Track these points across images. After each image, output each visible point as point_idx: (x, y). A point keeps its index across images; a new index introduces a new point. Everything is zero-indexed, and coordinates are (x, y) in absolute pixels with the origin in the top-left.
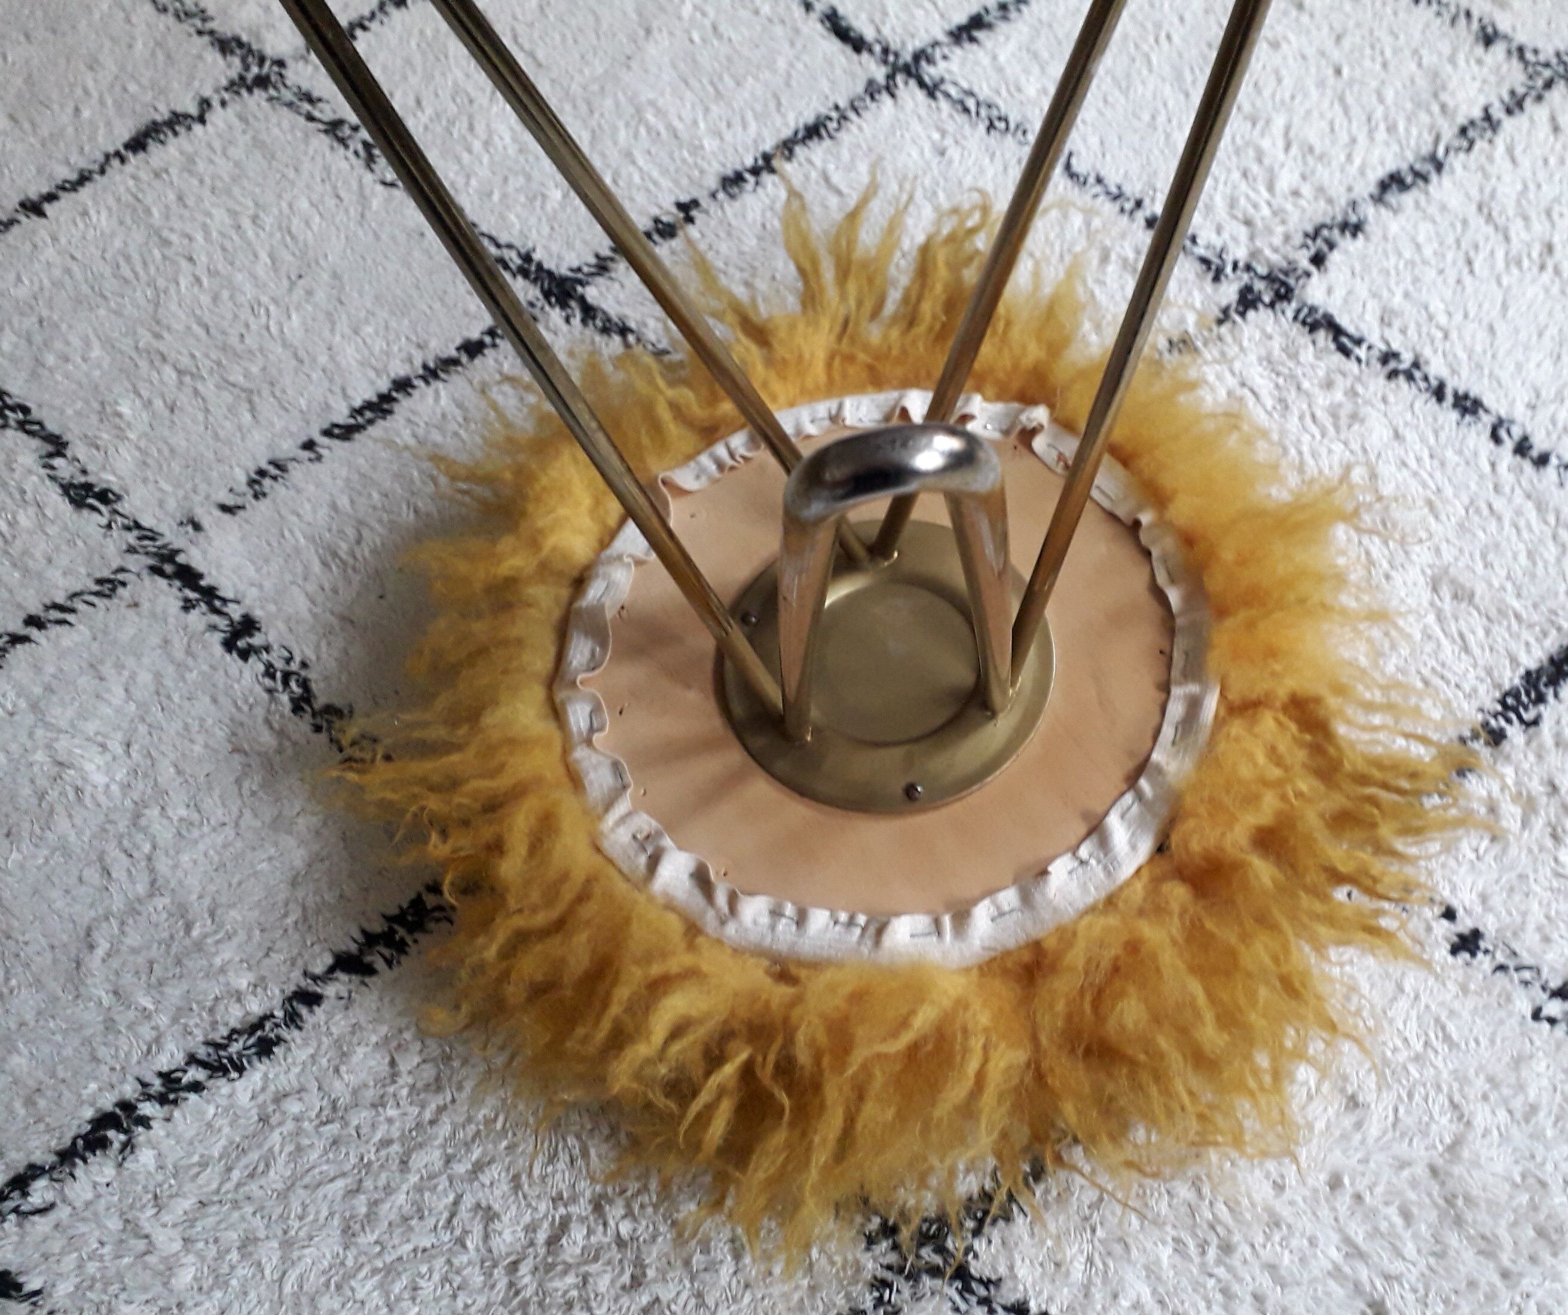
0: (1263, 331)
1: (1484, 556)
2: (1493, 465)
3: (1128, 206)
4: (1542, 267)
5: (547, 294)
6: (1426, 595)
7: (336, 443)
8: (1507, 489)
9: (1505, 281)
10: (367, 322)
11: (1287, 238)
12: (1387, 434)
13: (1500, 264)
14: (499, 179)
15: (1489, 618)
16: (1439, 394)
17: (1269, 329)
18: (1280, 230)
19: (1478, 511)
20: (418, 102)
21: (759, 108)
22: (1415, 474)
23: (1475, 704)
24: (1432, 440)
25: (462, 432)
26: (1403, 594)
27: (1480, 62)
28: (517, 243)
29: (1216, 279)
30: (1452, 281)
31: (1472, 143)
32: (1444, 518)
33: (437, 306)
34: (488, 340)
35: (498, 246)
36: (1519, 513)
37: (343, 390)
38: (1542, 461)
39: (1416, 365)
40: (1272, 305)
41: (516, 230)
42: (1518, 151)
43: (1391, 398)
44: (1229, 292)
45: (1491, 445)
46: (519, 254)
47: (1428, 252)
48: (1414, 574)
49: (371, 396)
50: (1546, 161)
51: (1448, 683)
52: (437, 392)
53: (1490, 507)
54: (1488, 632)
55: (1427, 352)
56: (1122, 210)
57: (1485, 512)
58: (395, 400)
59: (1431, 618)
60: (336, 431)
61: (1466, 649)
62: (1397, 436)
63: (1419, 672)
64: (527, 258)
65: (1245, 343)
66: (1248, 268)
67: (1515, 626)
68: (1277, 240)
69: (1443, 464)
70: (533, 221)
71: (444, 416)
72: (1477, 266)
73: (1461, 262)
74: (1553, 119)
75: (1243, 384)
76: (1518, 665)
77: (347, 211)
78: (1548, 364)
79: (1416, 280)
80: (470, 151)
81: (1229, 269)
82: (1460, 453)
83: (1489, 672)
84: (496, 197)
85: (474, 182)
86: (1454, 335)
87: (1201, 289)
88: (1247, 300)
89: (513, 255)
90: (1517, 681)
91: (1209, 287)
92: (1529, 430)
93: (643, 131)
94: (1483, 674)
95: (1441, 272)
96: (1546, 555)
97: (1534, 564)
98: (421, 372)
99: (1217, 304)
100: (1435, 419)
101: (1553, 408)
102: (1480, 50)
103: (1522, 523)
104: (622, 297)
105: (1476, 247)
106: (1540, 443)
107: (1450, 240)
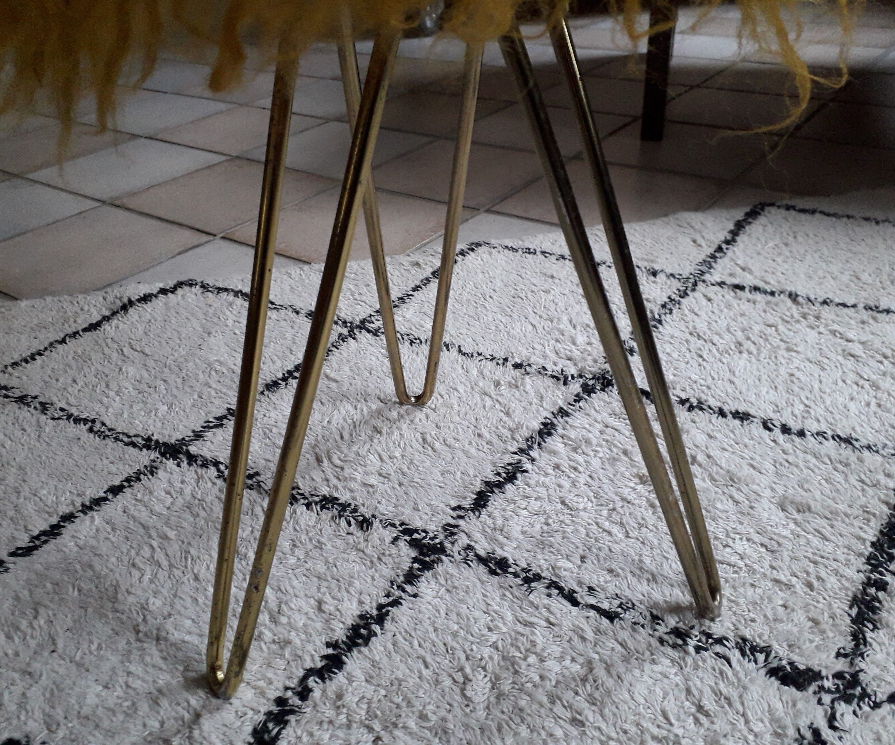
0: (605, 402)
1: (802, 487)
2: (774, 441)
3: (501, 362)
4: (740, 352)
5: (163, 455)
6: (781, 514)
7: (18, 559)
8: (791, 451)
9: (725, 361)
10: (42, 487)
11: (595, 361)
12: (704, 437)
13: (718, 355)
14: (127, 406)
15: (827, 519)
16: (722, 413)
17: (608, 400)
18: (590, 358)
19: (781, 464)
20: (74, 381)
21: (280, 354)
22: (733, 453)
23: (854, 569)
24: (732, 436)
25: (111, 536)
26: (766, 515)
27: (654, 282)
28: (143, 435)
29: (565, 384)
30: (695, 365)
31: (671, 310)
32: (764, 471)
33: (90, 472)
34: (126, 484)
35: (129, 437)
36: (806, 461)
37: (25, 527)
38: (801, 434)
39: (700, 402)
40: (603, 390)
41: (140, 429)
42: (696, 310)
43: (697, 419)
44: (576, 387)
45: (767, 432)
46: (143, 439)
47: (675, 355)
48: (765, 503)
49: (45, 526)
50: (713, 312)
51: (828, 559)
52: (92, 517)
53: (787, 461)
54: (832, 526)
55: (704, 397)
56: (498, 364)
57: (787, 465)
58: (63, 527)
59: (792, 526)
60: (20, 552)
61: (825, 539)
62: (711, 437)
63: (805, 557)
64: (149, 439)
65: (597, 408)
66: (581, 376)
67: (847, 520)
68: (590, 363)
69: (746, 446)
70: (150, 422)
71: (98, 530)
72: (705, 356)
73: (696, 357)
74: (705, 296)
75: (607, 427)
76: (864, 540)
77: (29, 435)
78: (772, 392)
79: (676, 368)
80: (108, 397)
81: (570, 379)
82: (752, 439)
83: (849, 548)
84: (125, 415)
85: (111, 410)
86: (713, 387)
87: (559, 389)
88: (588, 390)
89: (139, 439)
90: (871, 550)
91: (563, 388)
92: (784, 422)
93: (213, 373)
94: (846, 550)
95: (687, 363)
96: (837, 480)
97: (834, 485)
98: (80, 508)
99: (572, 394)
100: (728, 426)
101: (789, 409)
102: (652, 278)
103: (812, 466)
104: (212, 448)
105: (700, 349)
106: (795, 426)
107: (684, 349)
